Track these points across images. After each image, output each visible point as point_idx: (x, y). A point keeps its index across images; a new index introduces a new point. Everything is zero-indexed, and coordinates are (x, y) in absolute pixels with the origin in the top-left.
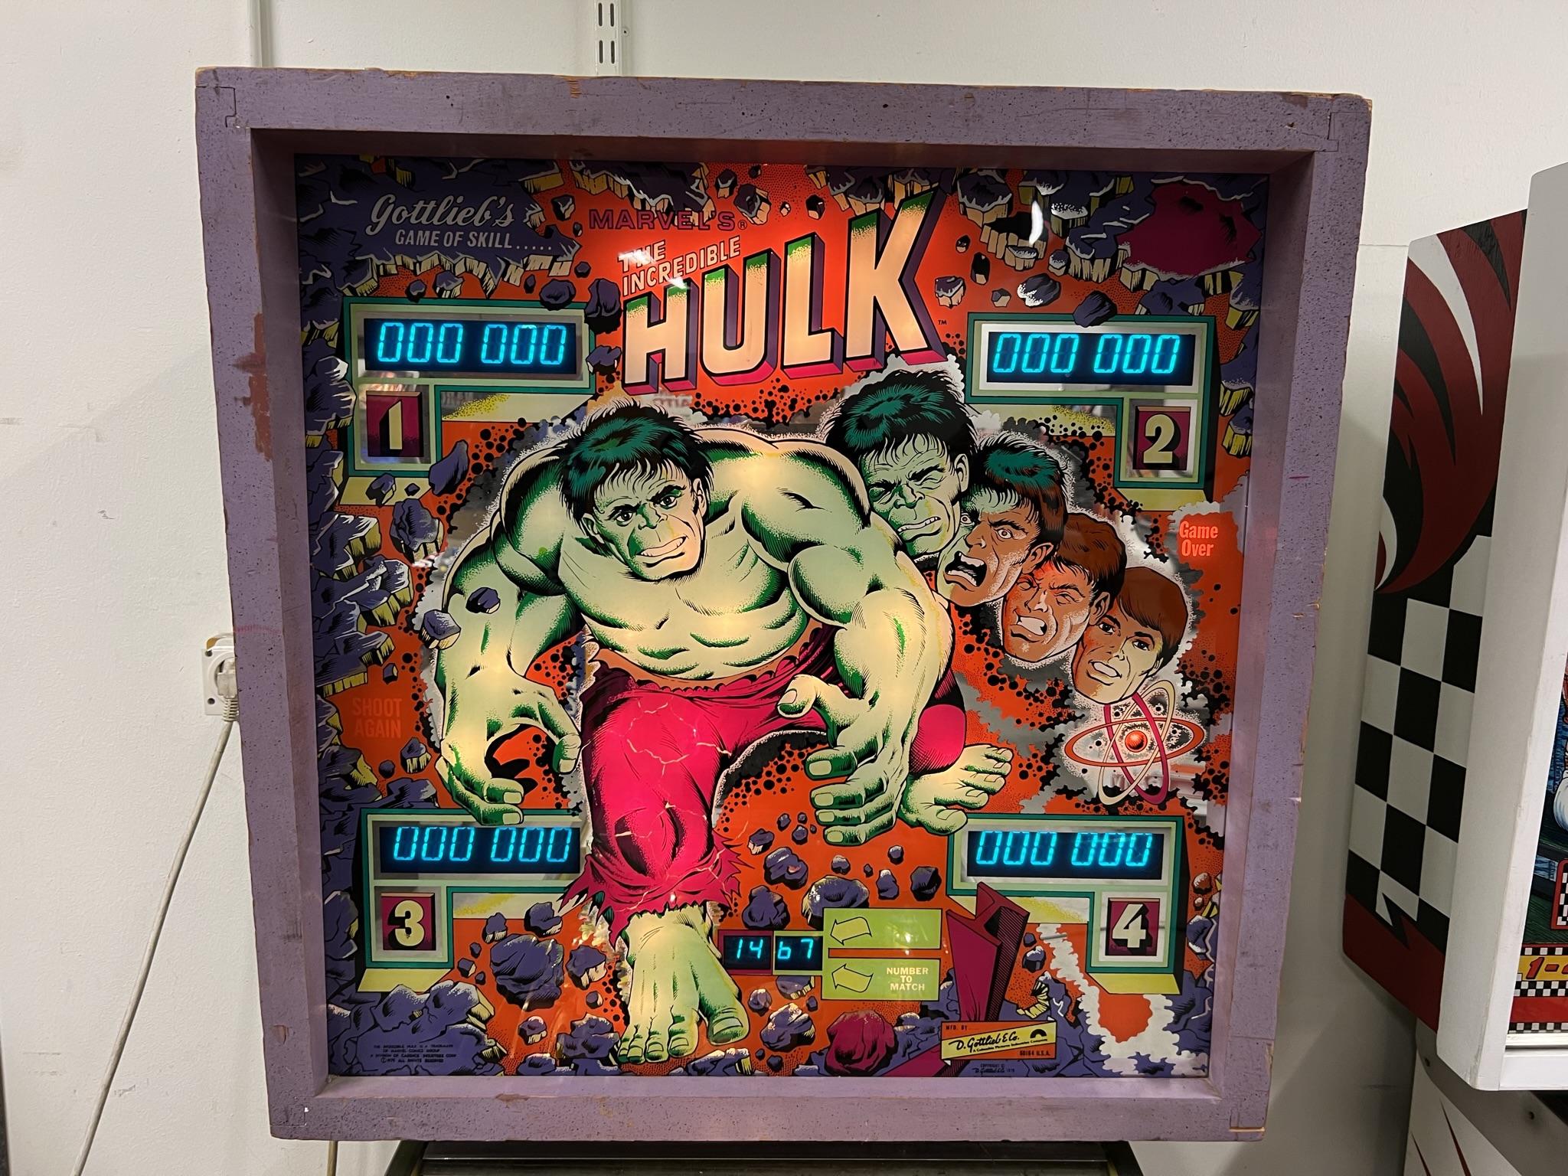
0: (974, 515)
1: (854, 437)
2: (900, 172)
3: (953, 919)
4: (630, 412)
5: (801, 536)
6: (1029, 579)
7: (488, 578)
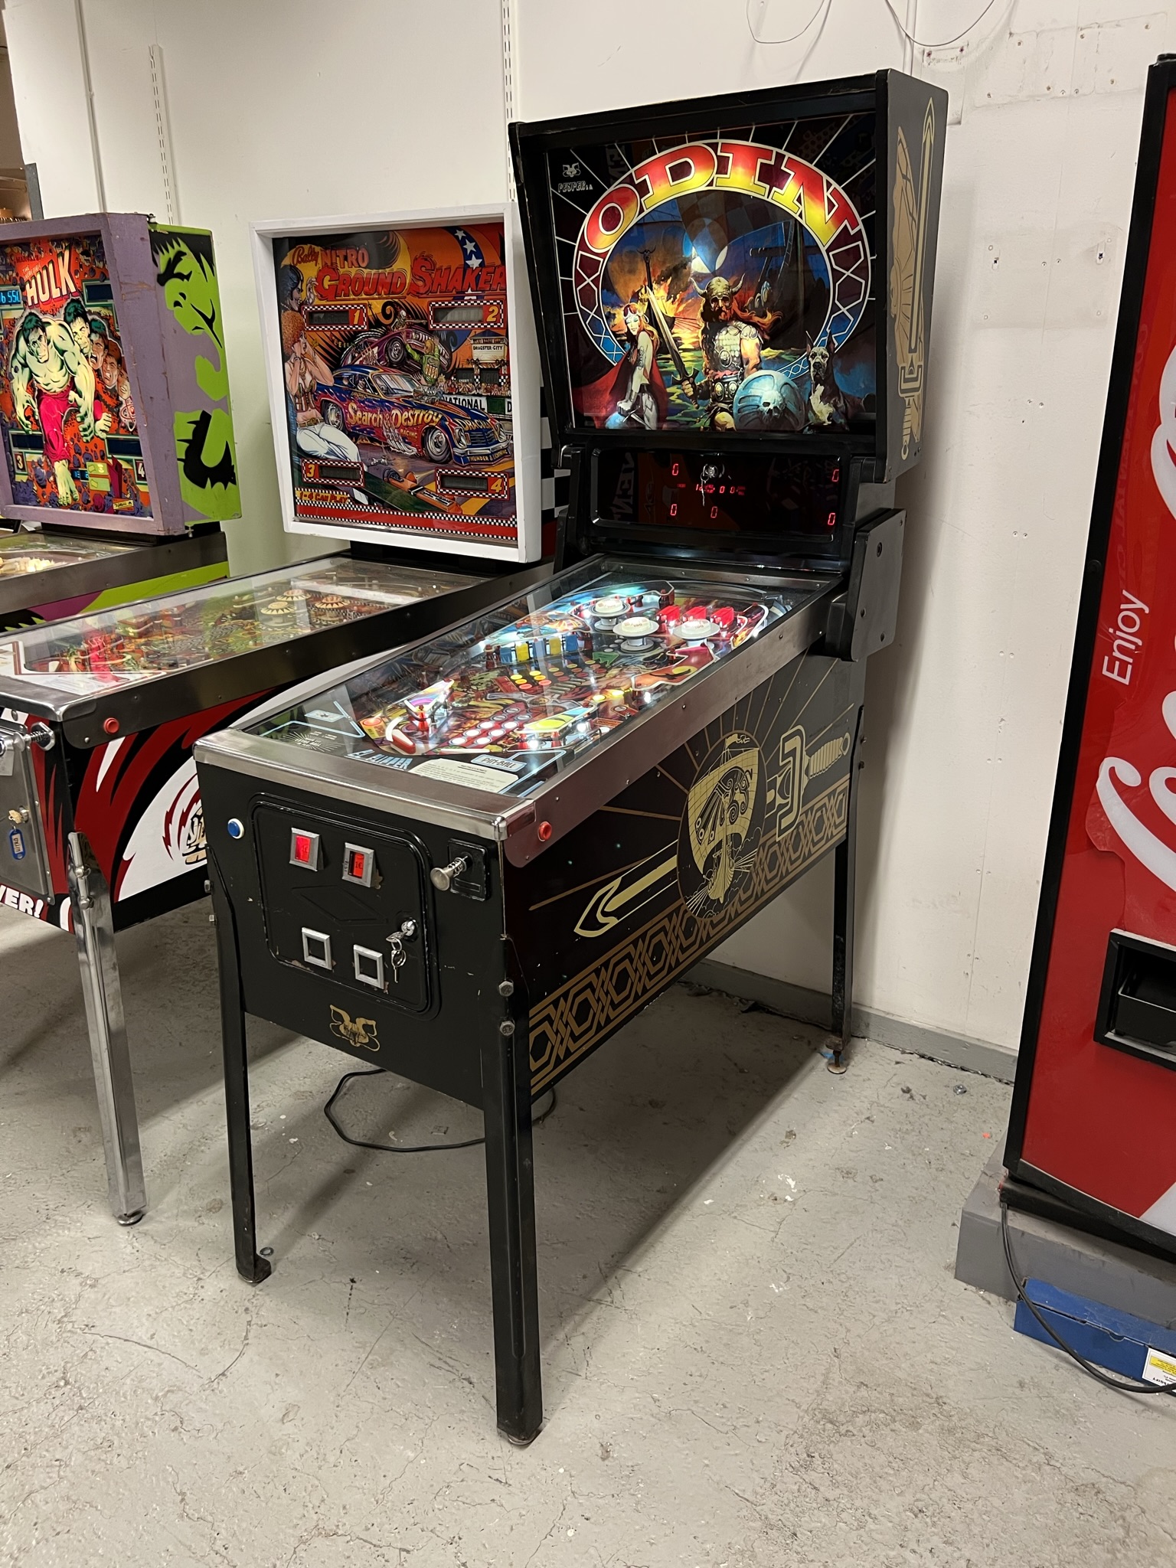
0: (92, 341)
4: (31, 314)
5: (64, 349)
6: (105, 361)
7: (16, 363)
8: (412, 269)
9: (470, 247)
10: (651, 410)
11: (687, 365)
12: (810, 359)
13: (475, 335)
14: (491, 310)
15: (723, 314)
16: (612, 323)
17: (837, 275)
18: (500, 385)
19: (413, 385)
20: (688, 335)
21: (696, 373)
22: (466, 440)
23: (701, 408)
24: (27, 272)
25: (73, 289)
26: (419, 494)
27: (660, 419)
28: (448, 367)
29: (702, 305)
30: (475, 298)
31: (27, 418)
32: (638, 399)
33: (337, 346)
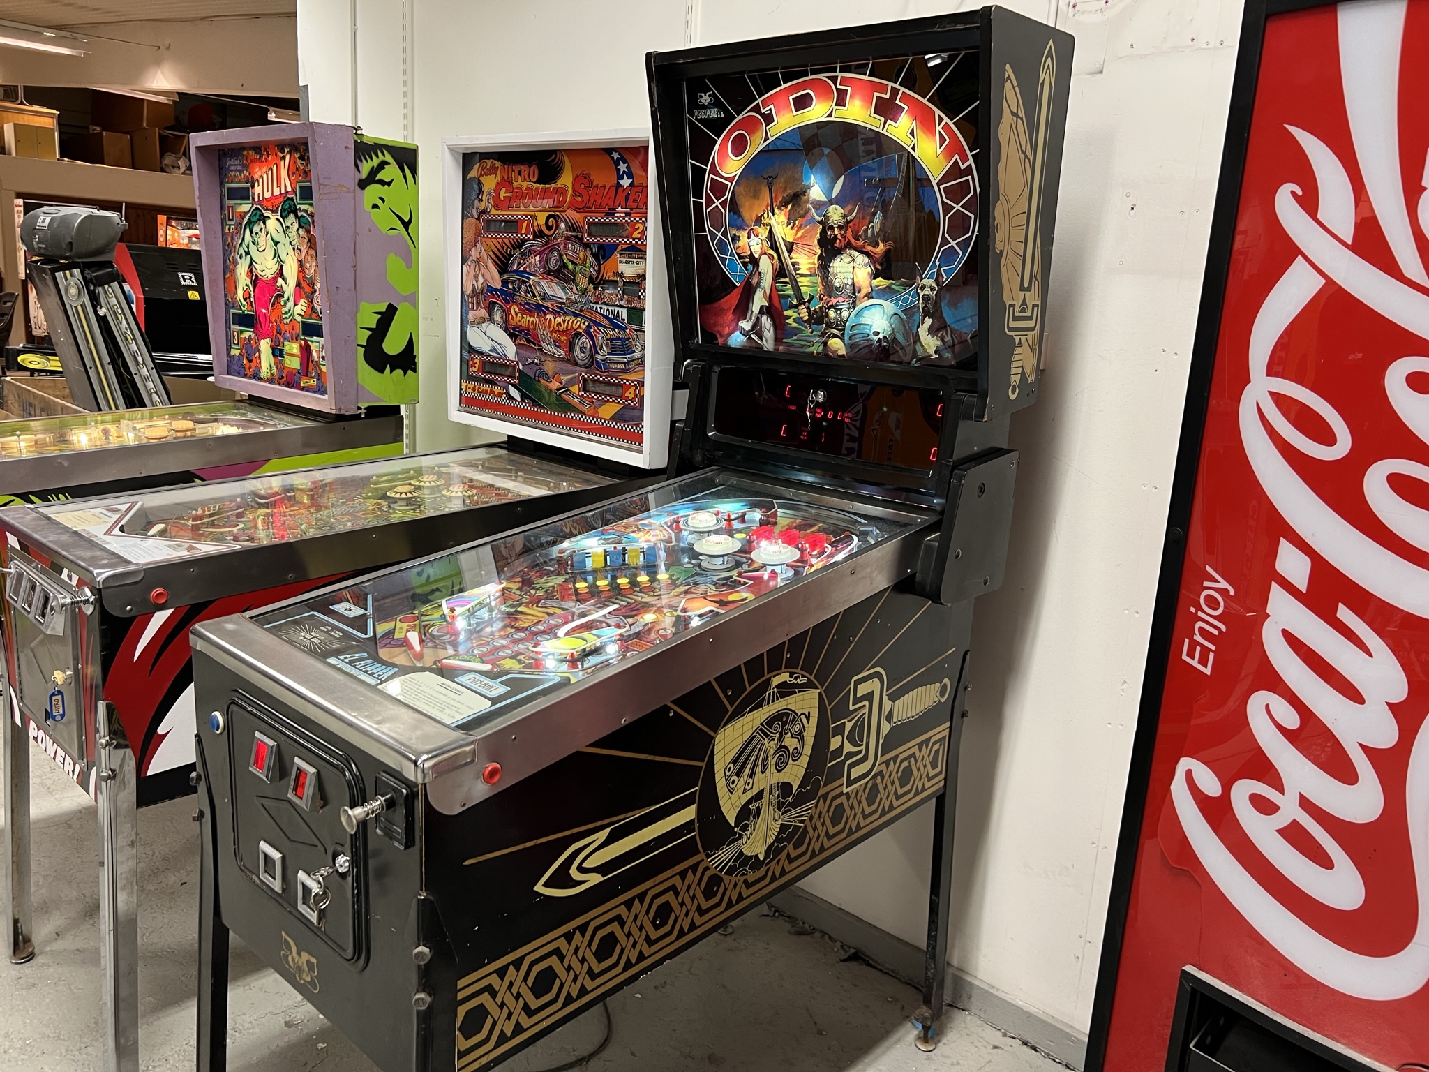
0: (299, 235)
1: (284, 214)
4: (256, 209)
5: (278, 241)
6: (307, 252)
7: (241, 251)
8: (573, 185)
9: (623, 167)
10: (769, 331)
11: (803, 290)
12: (919, 291)
13: (622, 250)
14: (636, 227)
15: (838, 241)
16: (737, 245)
17: (947, 209)
18: (639, 298)
19: (566, 293)
20: (806, 261)
21: (811, 298)
22: (607, 347)
23: (815, 333)
24: (258, 172)
25: (289, 189)
26: (563, 395)
27: (777, 340)
28: (597, 278)
29: (819, 232)
30: (624, 215)
31: (245, 300)
32: (758, 319)
33: (506, 253)
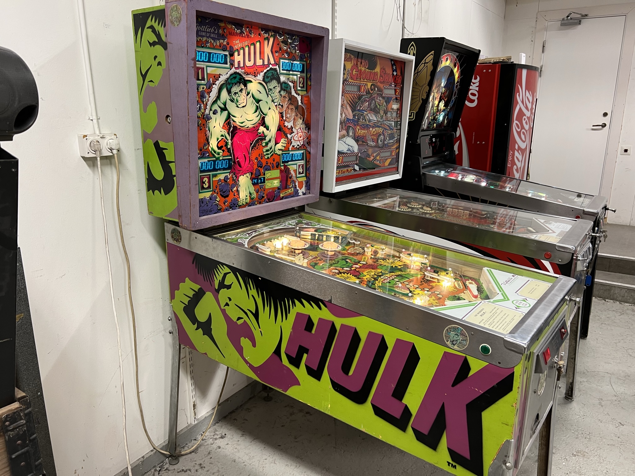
0: (281, 95)
1: (266, 80)
2: (270, 30)
3: (281, 171)
4: (235, 73)
5: (260, 99)
7: (216, 107)
8: (380, 72)
22: (388, 138)
24: (237, 43)
25: (272, 61)
26: (375, 162)
31: (219, 148)
33: (355, 101)
